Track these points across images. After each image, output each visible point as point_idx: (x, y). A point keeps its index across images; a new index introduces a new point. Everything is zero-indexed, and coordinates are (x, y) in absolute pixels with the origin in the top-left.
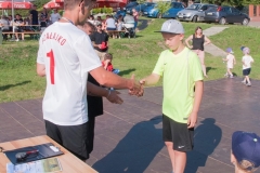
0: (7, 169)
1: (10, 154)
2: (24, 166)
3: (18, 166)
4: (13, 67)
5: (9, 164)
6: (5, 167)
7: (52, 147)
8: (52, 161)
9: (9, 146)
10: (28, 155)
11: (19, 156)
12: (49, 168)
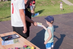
0: (2, 43)
1: (3, 38)
2: (8, 41)
3: (5, 42)
4: (4, 10)
5: (2, 41)
6: (1, 42)
7: (16, 35)
8: (16, 40)
9: (3, 35)
10: (8, 38)
11: (6, 38)
12: (15, 42)
